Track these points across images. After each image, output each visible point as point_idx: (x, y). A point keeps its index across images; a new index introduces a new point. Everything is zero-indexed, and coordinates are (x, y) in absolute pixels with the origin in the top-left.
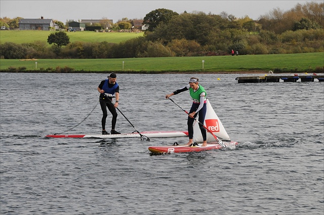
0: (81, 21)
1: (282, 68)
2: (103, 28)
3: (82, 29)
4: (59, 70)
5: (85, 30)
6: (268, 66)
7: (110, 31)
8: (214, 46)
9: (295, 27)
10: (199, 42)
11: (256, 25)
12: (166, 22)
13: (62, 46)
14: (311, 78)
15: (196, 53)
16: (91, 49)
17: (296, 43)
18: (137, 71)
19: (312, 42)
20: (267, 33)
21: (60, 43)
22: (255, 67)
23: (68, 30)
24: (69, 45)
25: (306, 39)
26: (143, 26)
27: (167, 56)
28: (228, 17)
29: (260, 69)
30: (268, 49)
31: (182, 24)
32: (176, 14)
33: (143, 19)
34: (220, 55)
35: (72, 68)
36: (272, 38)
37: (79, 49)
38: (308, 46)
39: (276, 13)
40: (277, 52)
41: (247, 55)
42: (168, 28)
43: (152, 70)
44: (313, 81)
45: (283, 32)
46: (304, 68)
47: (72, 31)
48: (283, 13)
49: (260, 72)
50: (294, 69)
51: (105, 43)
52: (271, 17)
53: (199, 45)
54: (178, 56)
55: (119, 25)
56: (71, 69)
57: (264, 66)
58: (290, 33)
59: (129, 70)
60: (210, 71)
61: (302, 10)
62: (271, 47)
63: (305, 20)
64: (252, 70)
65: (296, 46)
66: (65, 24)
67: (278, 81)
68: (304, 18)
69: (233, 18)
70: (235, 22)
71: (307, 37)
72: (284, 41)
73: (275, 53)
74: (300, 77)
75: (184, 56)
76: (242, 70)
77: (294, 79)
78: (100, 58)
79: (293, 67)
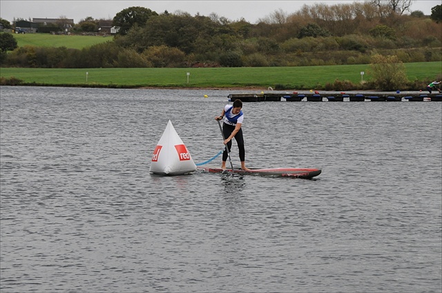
0: (32, 19)
1: (284, 84)
2: (61, 30)
3: (35, 30)
4: (3, 81)
5: (37, 32)
6: (268, 81)
7: (69, 33)
8: (201, 56)
9: (301, 34)
10: (182, 50)
11: (254, 30)
12: (142, 24)
13: (8, 52)
14: (319, 97)
15: (179, 63)
16: (46, 57)
17: (302, 54)
18: (104, 84)
19: (322, 52)
20: (267, 41)
21: (5, 48)
22: (252, 83)
23: (15, 30)
24: (17, 50)
26: (113, 28)
27: (143, 67)
28: (219, 20)
29: (259, 85)
30: (267, 60)
31: (162, 26)
32: (154, 13)
33: (112, 19)
34: (209, 66)
35: (21, 79)
36: (273, 46)
37: (30, 55)
38: (317, 58)
39: (278, 16)
40: (279, 64)
41: (242, 67)
42: (144, 33)
43: (124, 84)
44: (321, 101)
45: (287, 39)
46: (312, 85)
47: (20, 32)
48: (286, 16)
50: (299, 86)
51: (63, 48)
52: (272, 20)
53: (182, 53)
54: (156, 67)
55: (82, 26)
56: (19, 81)
57: (263, 82)
58: (295, 41)
59: (94, 83)
60: (197, 86)
61: (309, 12)
62: (272, 58)
63: (312, 26)
64: (248, 86)
65: (302, 57)
66: (11, 23)
67: (280, 100)
68: (311, 23)
69: (225, 20)
70: (228, 26)
71: (315, 47)
72: (288, 51)
73: (276, 66)
74: (306, 95)
75: (165, 67)
76: (237, 85)
77: (298, 97)
78: (57, 67)
79: (299, 83)
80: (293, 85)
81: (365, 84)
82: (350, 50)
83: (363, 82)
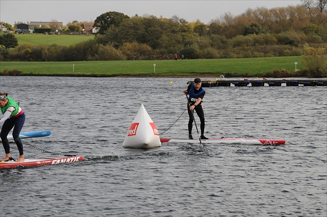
0: (29, 22)
1: (233, 73)
2: (53, 31)
3: (31, 31)
4: (7, 72)
5: (33, 32)
6: (220, 70)
7: (59, 33)
8: (165, 50)
9: (246, 32)
10: (150, 46)
11: (208, 29)
12: (117, 25)
13: (11, 49)
14: (261, 83)
15: (147, 56)
16: (40, 52)
17: (246, 48)
18: (87, 74)
19: (262, 46)
20: (218, 38)
21: (8, 45)
22: (206, 71)
23: (16, 32)
24: (17, 47)
25: (257, 44)
26: (94, 29)
27: (119, 59)
28: (179, 21)
29: (211, 73)
30: (218, 53)
31: (133, 27)
32: (127, 17)
34: (171, 58)
35: (21, 70)
36: (223, 42)
37: (28, 51)
38: (258, 51)
39: (227, 17)
40: (228, 57)
41: (198, 59)
42: (120, 32)
43: (103, 74)
44: (263, 85)
45: (234, 36)
46: (255, 73)
47: (20, 33)
48: (234, 17)
49: (211, 77)
50: (244, 74)
51: (55, 45)
52: (222, 21)
53: (150, 48)
54: (129, 60)
55: (69, 28)
56: (19, 72)
57: (216, 71)
58: (241, 38)
59: (80, 73)
60: (162, 75)
61: (252, 15)
62: (222, 52)
63: (255, 25)
65: (246, 51)
66: (13, 26)
67: (229, 86)
68: (254, 23)
69: (184, 22)
70: (186, 26)
71: (257, 42)
72: (234, 46)
73: (226, 58)
74: (251, 82)
75: (136, 59)
76: (194, 74)
77: (244, 83)
78: (49, 61)
79: (244, 72)
80: (239, 73)
81: (298, 72)
82: (285, 44)
83: (297, 70)
